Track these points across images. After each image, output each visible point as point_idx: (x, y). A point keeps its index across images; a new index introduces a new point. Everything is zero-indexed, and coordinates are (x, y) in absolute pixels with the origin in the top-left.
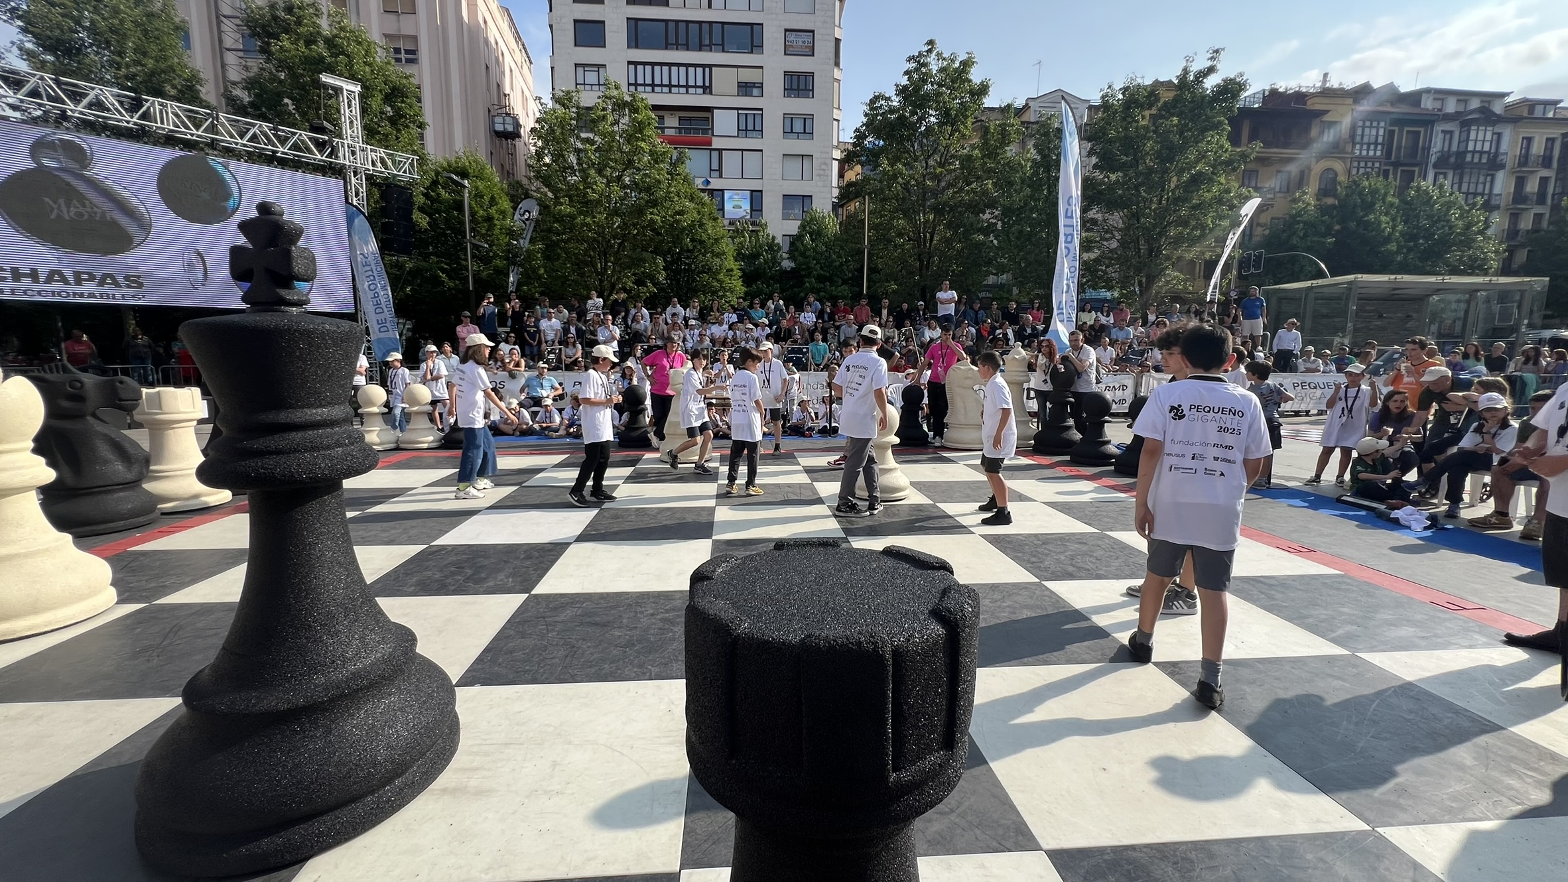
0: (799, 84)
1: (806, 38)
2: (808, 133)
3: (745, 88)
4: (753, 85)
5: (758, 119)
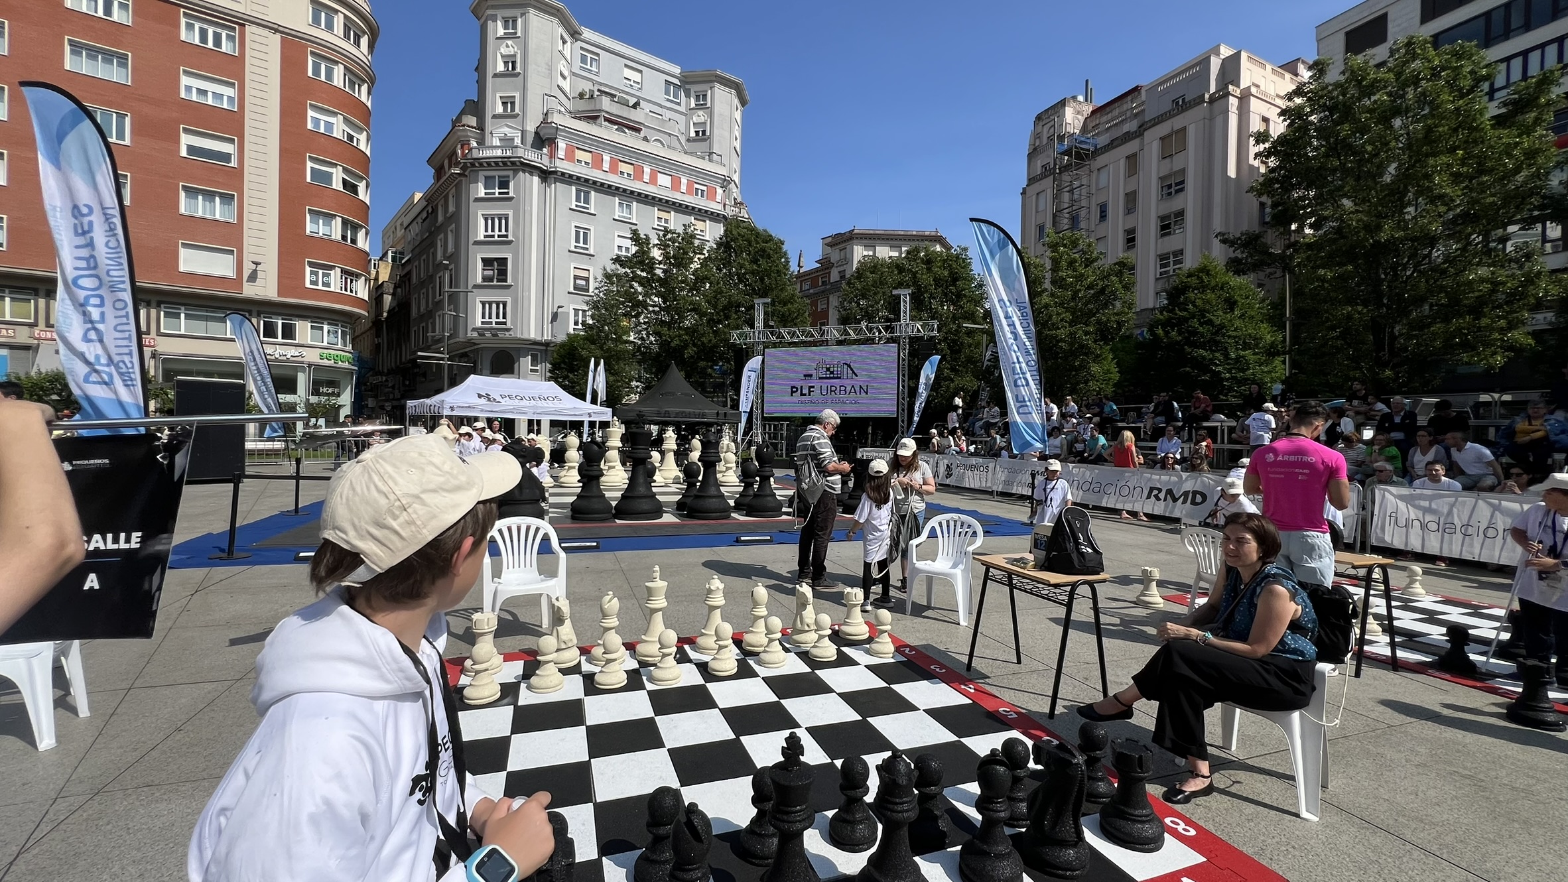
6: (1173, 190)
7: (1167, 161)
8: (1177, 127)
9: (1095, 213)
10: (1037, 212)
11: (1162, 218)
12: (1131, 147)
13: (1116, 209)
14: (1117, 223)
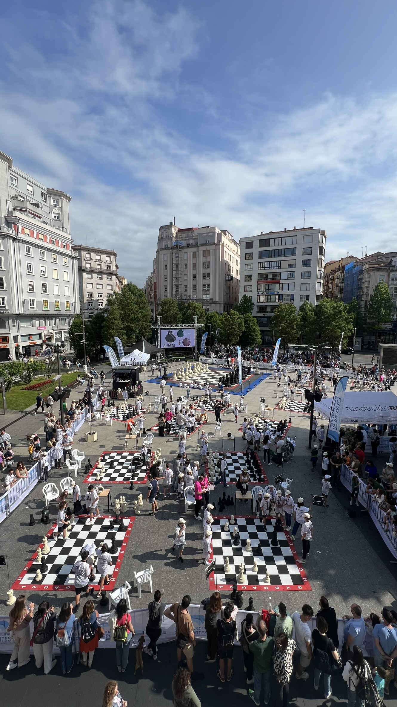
0: (307, 263)
1: (310, 250)
2: (309, 276)
3: (290, 266)
4: (293, 265)
5: (294, 274)
6: (207, 266)
7: (205, 258)
8: (208, 249)
9: (184, 266)
10: (164, 260)
11: (204, 274)
12: (195, 249)
13: (190, 266)
14: (190, 271)
